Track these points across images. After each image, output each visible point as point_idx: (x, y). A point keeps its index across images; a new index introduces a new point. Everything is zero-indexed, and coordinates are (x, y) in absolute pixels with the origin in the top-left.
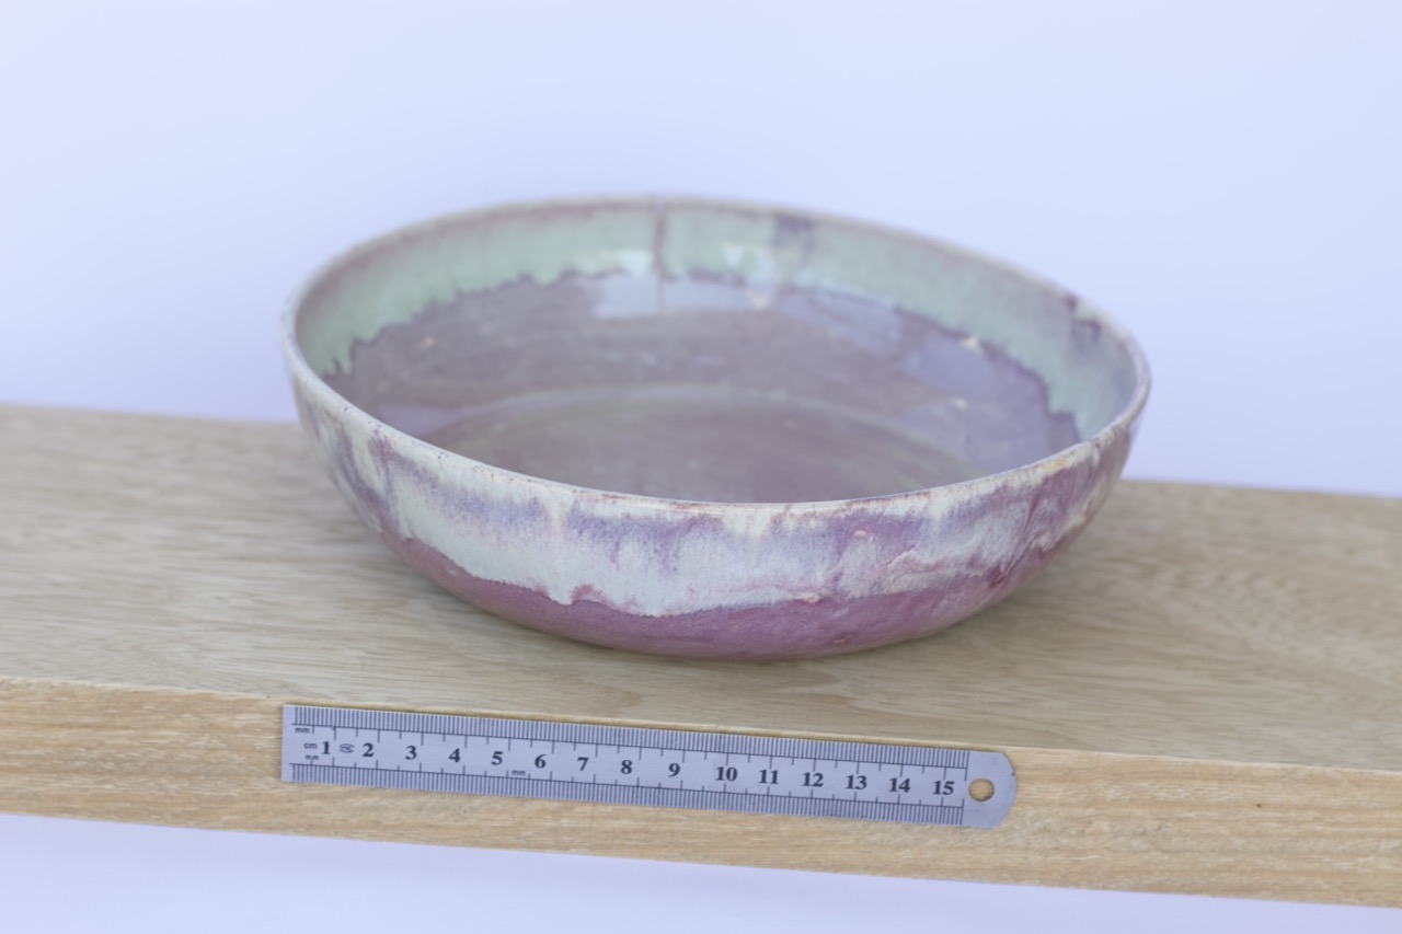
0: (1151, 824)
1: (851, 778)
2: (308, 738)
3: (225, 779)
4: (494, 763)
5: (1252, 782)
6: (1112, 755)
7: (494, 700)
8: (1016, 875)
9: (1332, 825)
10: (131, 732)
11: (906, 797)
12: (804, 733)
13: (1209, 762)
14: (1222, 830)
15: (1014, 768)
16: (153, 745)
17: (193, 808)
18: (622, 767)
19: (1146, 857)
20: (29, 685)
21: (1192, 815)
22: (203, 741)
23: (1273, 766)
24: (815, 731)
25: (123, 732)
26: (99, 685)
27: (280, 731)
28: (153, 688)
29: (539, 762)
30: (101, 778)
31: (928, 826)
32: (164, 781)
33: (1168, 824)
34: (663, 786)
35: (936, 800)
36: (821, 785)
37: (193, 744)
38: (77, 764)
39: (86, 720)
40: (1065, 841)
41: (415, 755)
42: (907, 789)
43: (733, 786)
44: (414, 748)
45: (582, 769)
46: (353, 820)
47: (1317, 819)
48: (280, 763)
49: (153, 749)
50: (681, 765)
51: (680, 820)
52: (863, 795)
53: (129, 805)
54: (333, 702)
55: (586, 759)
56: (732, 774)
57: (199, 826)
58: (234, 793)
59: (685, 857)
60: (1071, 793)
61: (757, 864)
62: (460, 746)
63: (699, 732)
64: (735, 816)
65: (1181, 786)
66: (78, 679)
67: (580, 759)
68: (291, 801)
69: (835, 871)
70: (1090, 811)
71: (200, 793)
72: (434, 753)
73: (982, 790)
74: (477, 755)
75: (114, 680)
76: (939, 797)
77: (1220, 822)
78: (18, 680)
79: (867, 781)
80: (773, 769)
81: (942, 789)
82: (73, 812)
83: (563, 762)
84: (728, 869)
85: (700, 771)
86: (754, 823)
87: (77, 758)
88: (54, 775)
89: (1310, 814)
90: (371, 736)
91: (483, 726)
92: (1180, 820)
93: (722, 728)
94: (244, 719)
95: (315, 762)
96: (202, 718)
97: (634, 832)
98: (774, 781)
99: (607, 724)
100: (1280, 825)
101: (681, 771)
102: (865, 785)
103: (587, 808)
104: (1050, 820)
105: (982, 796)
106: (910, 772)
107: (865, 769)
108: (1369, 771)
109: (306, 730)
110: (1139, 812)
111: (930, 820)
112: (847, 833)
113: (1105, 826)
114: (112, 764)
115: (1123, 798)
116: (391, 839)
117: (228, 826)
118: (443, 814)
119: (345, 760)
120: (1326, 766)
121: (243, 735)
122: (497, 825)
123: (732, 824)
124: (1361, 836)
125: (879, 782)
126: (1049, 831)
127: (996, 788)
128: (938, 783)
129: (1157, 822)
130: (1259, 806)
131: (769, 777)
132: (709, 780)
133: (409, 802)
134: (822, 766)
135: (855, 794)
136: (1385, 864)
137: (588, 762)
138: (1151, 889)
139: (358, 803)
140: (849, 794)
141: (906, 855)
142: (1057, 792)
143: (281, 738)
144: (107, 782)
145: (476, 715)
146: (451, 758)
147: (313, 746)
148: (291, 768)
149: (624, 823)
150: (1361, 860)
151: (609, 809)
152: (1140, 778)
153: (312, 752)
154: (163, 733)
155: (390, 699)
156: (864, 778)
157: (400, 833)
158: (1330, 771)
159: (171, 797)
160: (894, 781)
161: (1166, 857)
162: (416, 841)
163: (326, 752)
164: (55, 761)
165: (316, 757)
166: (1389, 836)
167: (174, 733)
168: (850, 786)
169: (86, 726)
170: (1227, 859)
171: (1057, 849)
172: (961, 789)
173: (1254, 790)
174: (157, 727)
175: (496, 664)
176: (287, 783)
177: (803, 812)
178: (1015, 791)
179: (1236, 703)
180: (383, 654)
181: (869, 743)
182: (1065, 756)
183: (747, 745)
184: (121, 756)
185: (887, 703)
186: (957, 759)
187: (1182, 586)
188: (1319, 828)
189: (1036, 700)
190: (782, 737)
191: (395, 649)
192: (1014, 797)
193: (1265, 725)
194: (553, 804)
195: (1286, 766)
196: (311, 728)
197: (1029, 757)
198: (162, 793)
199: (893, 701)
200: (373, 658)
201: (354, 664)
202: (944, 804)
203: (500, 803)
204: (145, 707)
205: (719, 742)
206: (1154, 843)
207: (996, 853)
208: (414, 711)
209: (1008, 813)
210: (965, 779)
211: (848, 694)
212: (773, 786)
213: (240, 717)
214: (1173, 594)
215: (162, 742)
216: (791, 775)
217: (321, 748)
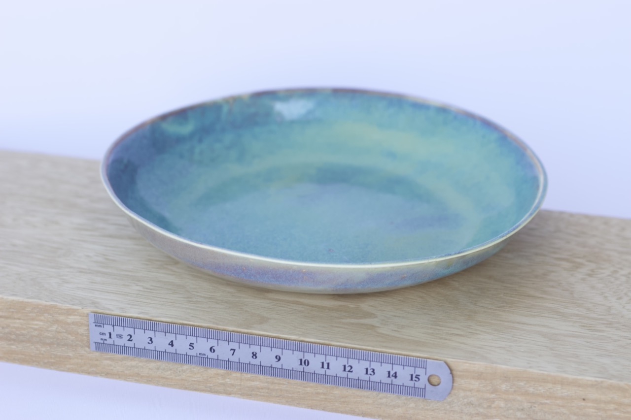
0: (526, 405)
1: (367, 369)
2: (101, 330)
3: (66, 347)
4: (190, 349)
5: (579, 386)
6: (504, 367)
7: (193, 316)
9: (624, 413)
10: (21, 321)
11: (396, 381)
12: (343, 344)
14: (565, 411)
15: (451, 370)
16: (32, 328)
17: (53, 361)
18: (252, 355)
21: (548, 402)
22: (54, 328)
23: (589, 378)
24: (349, 343)
25: (18, 321)
26: (5, 297)
27: (88, 326)
28: (30, 300)
29: (212, 349)
30: (10, 343)
31: (409, 397)
32: (38, 346)
33: (535, 405)
35: (411, 384)
36: (352, 372)
37: (50, 329)
41: (152, 342)
42: (396, 377)
43: (307, 369)
44: (151, 339)
45: (233, 354)
46: (127, 372)
47: (616, 409)
48: (89, 341)
49: (32, 330)
50: (281, 356)
51: (284, 384)
52: (373, 378)
53: (23, 356)
54: (113, 313)
55: (234, 350)
56: (307, 363)
57: (57, 369)
58: (71, 354)
59: (288, 403)
60: (481, 385)
61: (324, 409)
62: (174, 339)
63: (289, 340)
64: (312, 384)
65: (541, 386)
67: (231, 350)
68: (97, 360)
69: (363, 416)
70: (493, 396)
71: (55, 353)
72: (161, 342)
73: (434, 380)
74: (182, 344)
75: (13, 295)
76: (413, 382)
77: (563, 406)
79: (375, 371)
80: (327, 362)
81: (414, 379)
83: (223, 350)
84: (309, 411)
85: (291, 360)
86: (321, 388)
89: (612, 406)
90: (130, 331)
91: (183, 329)
92: (542, 404)
93: (302, 339)
94: (72, 319)
95: (105, 342)
96: (53, 317)
97: (262, 389)
98: (328, 368)
99: (244, 333)
100: (596, 411)
101: (281, 359)
102: (374, 374)
103: (238, 375)
104: (472, 399)
105: (436, 383)
106: (397, 369)
107: (374, 365)
109: (100, 326)
110: (519, 398)
111: (409, 394)
112: (367, 398)
113: (502, 404)
114: (14, 336)
115: (510, 390)
116: (145, 383)
117: (69, 370)
118: (169, 372)
119: (119, 342)
120: (620, 381)
121: (73, 326)
122: (195, 380)
123: (311, 388)
125: (381, 372)
126: (472, 404)
127: (442, 381)
128: (412, 375)
129: (530, 404)
130: (584, 400)
131: (326, 366)
132: (296, 365)
133: (153, 365)
134: (352, 362)
135: (370, 377)
137: (236, 351)
139: (129, 363)
140: (366, 377)
141: (399, 411)
142: (475, 384)
144: (13, 345)
145: (180, 324)
146: (169, 344)
147: (104, 334)
148: (94, 344)
149: (256, 383)
151: (249, 376)
152: (518, 380)
153: (103, 337)
154: (36, 322)
155: (141, 313)
156: (373, 370)
157: (149, 380)
158: (622, 384)
159: (43, 354)
160: (389, 373)
162: (158, 384)
163: (110, 337)
165: (106, 340)
167: (41, 323)
168: (367, 373)
171: (477, 414)
173: (581, 391)
174: (33, 319)
175: (205, 298)
176: (94, 351)
177: (344, 385)
178: (453, 383)
179: (587, 342)
180: (151, 289)
181: (375, 352)
182: (478, 365)
183: (313, 348)
184: (18, 332)
185: (395, 331)
186: (420, 363)
187: (590, 275)
188: (617, 414)
189: (477, 334)
190: (331, 345)
191: (158, 287)
192: (453, 386)
193: (597, 356)
194: (221, 371)
195: (597, 379)
196: (102, 325)
197: (460, 365)
198: (38, 352)
199: (399, 330)
200: (144, 291)
201: (134, 294)
202: (416, 386)
203: (196, 369)
204: (27, 309)
205: (299, 346)
206: (529, 415)
207: (445, 413)
208: (151, 320)
209: (450, 393)
210: (426, 374)
211: (377, 325)
212: (327, 370)
213: (72, 317)
214: (583, 279)
215: (36, 327)
216: (336, 365)
217: (108, 335)
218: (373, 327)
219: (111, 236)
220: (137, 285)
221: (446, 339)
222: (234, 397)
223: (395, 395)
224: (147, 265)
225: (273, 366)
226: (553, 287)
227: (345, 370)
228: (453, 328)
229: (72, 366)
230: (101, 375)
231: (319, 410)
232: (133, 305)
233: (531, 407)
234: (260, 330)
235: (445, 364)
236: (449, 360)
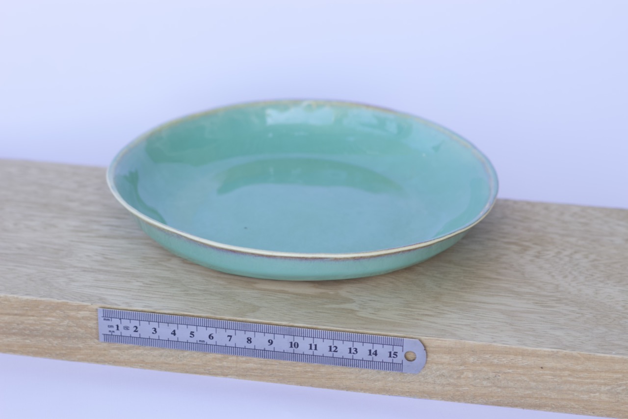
0: (491, 375)
1: (350, 349)
2: (109, 323)
3: (77, 340)
4: (191, 337)
5: (538, 357)
6: (471, 342)
7: (192, 308)
8: (430, 395)
9: (577, 378)
10: (35, 318)
11: (376, 359)
12: (328, 328)
13: (517, 347)
14: (525, 378)
15: (425, 346)
16: (45, 324)
17: (64, 352)
18: (247, 340)
19: (490, 390)
21: (509, 371)
22: (66, 322)
23: (547, 350)
24: (334, 327)
25: (32, 318)
26: (20, 297)
27: (97, 320)
28: (43, 299)
29: (211, 337)
30: (24, 337)
31: (388, 372)
32: (51, 340)
33: (499, 375)
35: (390, 360)
36: (337, 352)
37: (61, 324)
38: (14, 331)
39: (16, 312)
40: (452, 381)
41: (156, 332)
42: (376, 354)
44: (155, 329)
45: (230, 340)
46: (133, 360)
47: (570, 375)
48: (98, 332)
49: (45, 326)
50: (273, 340)
51: (276, 365)
52: (356, 357)
53: (37, 349)
54: (120, 307)
55: (231, 336)
56: (297, 345)
57: (68, 360)
58: (81, 346)
59: (279, 381)
60: (452, 359)
61: (312, 386)
62: (176, 329)
63: (280, 325)
64: (300, 364)
65: (504, 357)
66: (12, 294)
67: (228, 336)
68: (105, 350)
69: (347, 391)
70: (462, 367)
71: (66, 345)
72: (164, 331)
73: (410, 356)
74: (183, 333)
75: (27, 295)
76: (391, 359)
77: (524, 375)
79: (357, 350)
80: (315, 343)
81: (392, 355)
82: (14, 352)
83: (221, 337)
84: (299, 387)
85: (282, 343)
86: (309, 367)
87: (13, 328)
88: (5, 335)
89: (566, 373)
90: (136, 323)
91: (184, 319)
92: (505, 373)
93: (291, 324)
94: (82, 314)
95: (113, 334)
96: (64, 313)
97: (256, 369)
98: (316, 349)
99: (239, 321)
100: (553, 377)
101: (274, 343)
102: (357, 352)
103: (234, 358)
104: (444, 371)
105: (412, 359)
106: (377, 347)
107: (357, 345)
108: (593, 354)
109: (108, 320)
110: (485, 369)
111: (388, 369)
112: (351, 374)
113: (470, 375)
114: (28, 331)
115: (477, 362)
116: (150, 368)
117: (79, 360)
118: (172, 358)
119: (126, 333)
120: (573, 350)
121: (83, 321)
122: (195, 364)
123: (300, 367)
124: (592, 384)
125: (363, 351)
126: (444, 376)
127: (417, 356)
128: (390, 353)
129: (494, 374)
130: (542, 368)
131: (313, 347)
132: (286, 348)
133: (156, 352)
134: (337, 343)
135: (353, 356)
136: (604, 397)
137: (232, 338)
138: (493, 404)
139: (134, 352)
140: (350, 356)
141: (379, 384)
142: (446, 358)
143: (97, 323)
144: (27, 339)
145: (181, 315)
146: (172, 334)
147: (112, 326)
148: (103, 336)
149: (251, 365)
150: (592, 395)
151: (244, 359)
152: (484, 353)
153: (111, 329)
154: (49, 318)
155: (145, 306)
156: (356, 349)
157: (153, 366)
158: (575, 353)
159: (55, 347)
160: (370, 351)
161: (500, 390)
162: (161, 369)
163: (118, 329)
164: (5, 329)
165: (114, 332)
166: (605, 384)
167: (53, 319)
168: (350, 352)
169: (16, 315)
170: (528, 392)
171: (449, 384)
172: (401, 355)
173: (539, 360)
174: (46, 316)
175: (200, 290)
176: (102, 342)
177: (330, 363)
178: (427, 358)
179: (541, 317)
180: (151, 285)
181: (358, 333)
182: (449, 342)
183: (303, 332)
184: (32, 328)
185: (373, 314)
186: (398, 342)
187: (537, 257)
188: (571, 379)
189: (444, 313)
190: (318, 329)
191: (157, 282)
192: (427, 360)
193: (551, 329)
194: (219, 356)
195: (553, 350)
196: (110, 319)
197: (432, 342)
198: (50, 345)
199: (376, 313)
200: (145, 286)
201: (136, 289)
202: (394, 362)
203: (196, 354)
204: (40, 307)
205: (289, 331)
206: (494, 383)
207: (420, 385)
208: (154, 313)
209: (424, 367)
210: (403, 351)
211: (356, 309)
212: (315, 351)
214: (532, 261)
215: (48, 322)
216: (323, 347)
217: (115, 327)
218: (352, 311)
219: (106, 237)
220: (138, 281)
221: (418, 320)
222: (231, 378)
223: (376, 370)
224: (143, 262)
225: (266, 349)
226: (506, 268)
227: (330, 350)
228: (424, 309)
229: (81, 356)
230: (108, 363)
231: (307, 386)
232: (137, 299)
233: (496, 376)
234: (253, 318)
235: (419, 342)
236: (423, 338)
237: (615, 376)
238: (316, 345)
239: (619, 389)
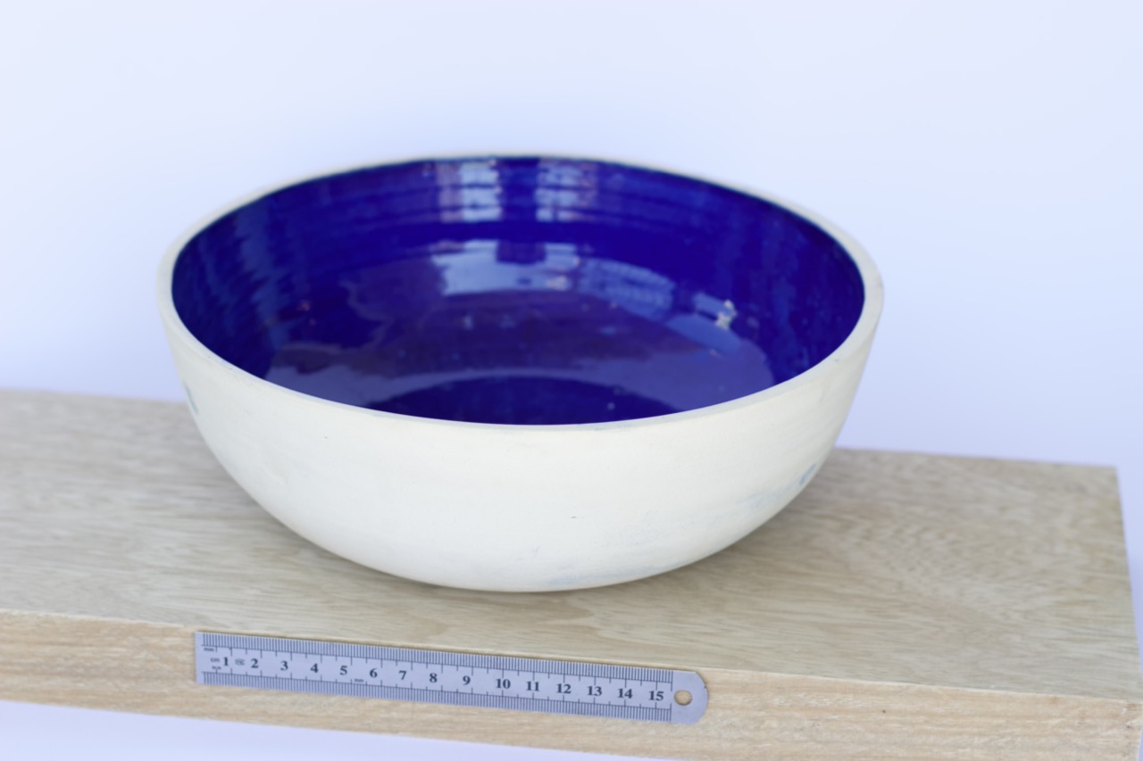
0: (807, 723)
1: (591, 688)
2: (213, 654)
3: (160, 681)
4: (341, 674)
5: (878, 695)
6: (776, 675)
7: (343, 629)
9: (938, 726)
10: (94, 648)
11: (630, 702)
12: (556, 656)
13: (845, 680)
14: (858, 728)
16: (109, 657)
17: (139, 701)
18: (430, 677)
20: (23, 616)
21: (836, 717)
22: (143, 655)
23: (893, 684)
24: (565, 655)
25: (88, 649)
26: (70, 616)
27: (194, 650)
28: (108, 619)
29: (373, 673)
30: (76, 679)
31: (648, 722)
32: (118, 682)
33: (820, 723)
34: (460, 691)
35: (652, 704)
36: (569, 692)
37: (136, 657)
38: (59, 669)
39: (63, 640)
41: (287, 667)
42: (630, 696)
43: (507, 692)
44: (286, 662)
45: (403, 678)
46: (249, 711)
47: (926, 722)
48: (195, 671)
49: (109, 660)
50: (471, 677)
51: (474, 715)
52: (599, 700)
53: (95, 697)
54: (229, 630)
55: (405, 672)
56: (507, 684)
57: (144, 712)
58: (166, 690)
59: (479, 739)
60: (748, 700)
61: (530, 745)
62: (318, 662)
63: (482, 654)
64: (512, 712)
65: (826, 697)
66: (57, 612)
67: (401, 672)
68: (205, 697)
69: (585, 751)
70: (762, 713)
71: (143, 690)
72: (300, 666)
73: (683, 698)
74: (330, 668)
75: (81, 613)
76: (653, 702)
77: (857, 722)
78: (16, 612)
79: (602, 690)
80: (536, 681)
81: (655, 697)
82: (59, 702)
83: (389, 673)
84: (509, 748)
85: (484, 681)
86: (527, 717)
87: (58, 665)
88: (44, 677)
89: (922, 719)
90: (256, 654)
91: (332, 647)
92: (828, 720)
93: (499, 652)
94: (168, 641)
95: (219, 671)
96: (141, 640)
97: (443, 722)
98: (537, 689)
99: (418, 648)
100: (900, 725)
101: (471, 681)
102: (601, 693)
103: (408, 705)
104: (734, 719)
105: (685, 702)
106: (632, 685)
107: (601, 682)
108: (960, 689)
109: (212, 650)
110: (797, 714)
111: (648, 717)
112: (592, 725)
113: (774, 724)
114: (82, 669)
115: (786, 704)
116: (275, 724)
117: (163, 713)
118: (310, 708)
119: (239, 670)
120: (931, 684)
121: (171, 652)
122: (347, 715)
123: (510, 717)
124: (960, 734)
125: (610, 690)
126: (734, 726)
127: (694, 698)
128: (652, 693)
129: (811, 722)
130: (884, 712)
131: (533, 686)
132: (491, 688)
133: (286, 699)
134: (570, 680)
135: (594, 699)
136: (978, 754)
137: (406, 675)
139: (251, 698)
140: (590, 699)
141: (634, 741)
142: (738, 699)
143: (194, 655)
144: (80, 682)
145: (327, 641)
146: (312, 669)
147: (217, 660)
148: (203, 675)
149: (435, 716)
150: (961, 751)
151: (424, 706)
152: (796, 691)
153: (216, 664)
154: (115, 649)
155: (269, 628)
156: (600, 688)
157: (280, 719)
158: (934, 688)
159: (124, 693)
160: (621, 691)
161: (819, 746)
162: (293, 725)
163: (226, 664)
164: (44, 667)
165: (219, 668)
166: (981, 735)
167: (123, 650)
168: (590, 693)
169: (63, 644)
170: (864, 748)
171: (741, 739)
172: (668, 696)
173: (879, 700)
174: (111, 645)
175: (352, 601)
176: (201, 684)
177: (558, 711)
178: (708, 699)
179: (880, 634)
180: (273, 593)
181: (602, 663)
182: (742, 675)
183: (516, 664)
184: (88, 664)
185: (623, 633)
186: (665, 676)
187: (867, 538)
188: (929, 728)
189: (731, 630)
190: (540, 659)
191: (280, 588)
192: (708, 703)
193: (896, 651)
194: (385, 702)
195: (902, 684)
196: (214, 648)
197: (716, 675)
198: (117, 690)
199: (628, 632)
200: (265, 596)
201: (252, 601)
202: (658, 707)
203: (348, 700)
204: (103, 632)
205: (497, 662)
206: (810, 736)
207: (698, 741)
208: (284, 637)
209: (704, 713)
210: (672, 690)
211: (597, 626)
212: (536, 693)
213: (167, 639)
214: (858, 544)
215: (115, 655)
216: (548, 686)
217: (223, 662)
218: (590, 629)
219: (191, 516)
220: (253, 588)
221: (692, 641)
222: (403, 735)
223: (629, 721)
224: (256, 556)
226: (819, 557)
227: (560, 691)
228: (700, 625)
229: (167, 707)
230: (210, 717)
231: (523, 746)
232: (255, 617)
233: (814, 726)
234: (440, 644)
235: (697, 675)
236: (702, 670)
237: (996, 722)
238: (537, 684)
239: (1002, 742)
